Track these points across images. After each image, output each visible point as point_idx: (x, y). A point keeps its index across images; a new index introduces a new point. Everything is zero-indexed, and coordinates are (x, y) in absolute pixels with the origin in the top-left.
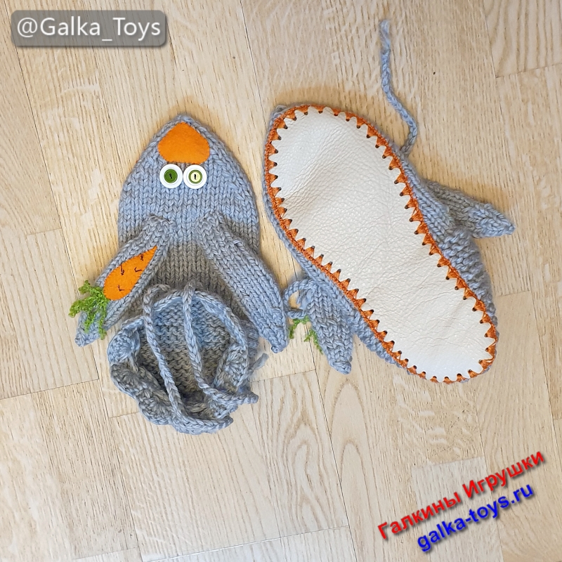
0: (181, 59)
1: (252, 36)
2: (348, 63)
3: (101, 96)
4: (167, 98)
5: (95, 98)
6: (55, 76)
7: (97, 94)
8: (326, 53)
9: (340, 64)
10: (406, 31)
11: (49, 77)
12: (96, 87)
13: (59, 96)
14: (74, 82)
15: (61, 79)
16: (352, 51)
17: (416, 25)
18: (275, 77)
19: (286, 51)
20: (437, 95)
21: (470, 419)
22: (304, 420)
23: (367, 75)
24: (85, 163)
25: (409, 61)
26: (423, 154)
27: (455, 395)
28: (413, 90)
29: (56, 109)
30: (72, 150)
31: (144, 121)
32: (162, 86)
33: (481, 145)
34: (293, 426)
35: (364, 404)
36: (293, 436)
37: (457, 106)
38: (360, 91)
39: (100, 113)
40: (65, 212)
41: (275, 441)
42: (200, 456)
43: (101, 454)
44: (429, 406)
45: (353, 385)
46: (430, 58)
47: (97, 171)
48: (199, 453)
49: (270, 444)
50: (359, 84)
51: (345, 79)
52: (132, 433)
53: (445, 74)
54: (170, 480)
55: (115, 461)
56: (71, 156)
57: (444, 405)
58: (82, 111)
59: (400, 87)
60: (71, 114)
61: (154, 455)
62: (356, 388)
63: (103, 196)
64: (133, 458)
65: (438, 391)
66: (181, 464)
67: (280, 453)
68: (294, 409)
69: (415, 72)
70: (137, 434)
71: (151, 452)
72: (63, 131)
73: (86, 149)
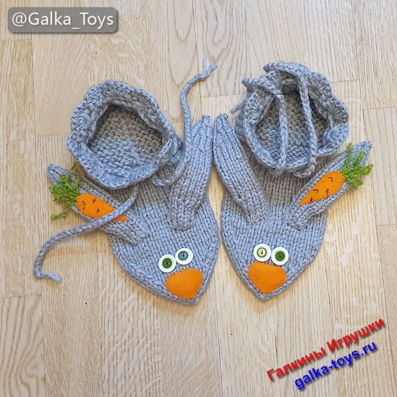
0: (270, 339)
1: (216, 349)
2: (148, 319)
3: (334, 319)
4: (285, 312)
5: (339, 319)
7: (337, 322)
8: (163, 329)
9: (154, 320)
10: (103, 338)
12: (336, 326)
16: (144, 327)
17: (95, 340)
18: (203, 315)
19: (192, 334)
20: (87, 288)
21: (92, 47)
23: (136, 309)
24: (352, 272)
25: (103, 316)
26: (102, 246)
27: (101, 66)
28: (103, 293)
29: (369, 314)
30: (361, 282)
31: (304, 296)
32: (288, 321)
34: (223, 58)
35: (168, 68)
36: (223, 50)
37: (72, 278)
38: (142, 298)
39: (336, 307)
40: (372, 237)
41: (238, 48)
42: (295, 43)
43: (368, 53)
44: (121, 60)
45: (175, 83)
46: (88, 314)
47: (344, 264)
48: (295, 45)
49: (241, 45)
50: (142, 303)
51: (152, 308)
52: (343, 66)
53: (78, 302)
54: (319, 28)
55: (359, 47)
56: (362, 278)
57: (109, 59)
58: (350, 310)
60: (358, 309)
61: (329, 49)
62: (173, 80)
63: (342, 245)
64: (345, 47)
65: (113, 70)
66: (309, 38)
67: (235, 39)
69: (100, 307)
70: (339, 64)
71: (331, 51)
72: (366, 298)
73: (350, 282)
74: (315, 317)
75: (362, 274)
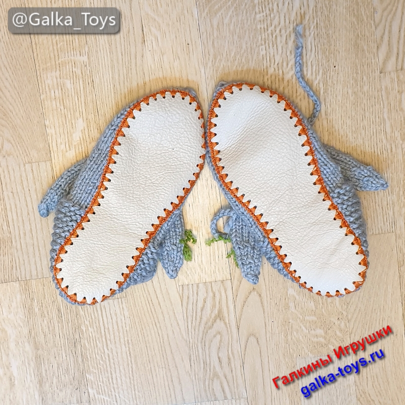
0: (149, 42)
1: (202, 29)
2: (272, 54)
3: (88, 66)
4: (136, 70)
5: (83, 66)
6: (55, 48)
7: (85, 63)
8: (256, 46)
9: (266, 54)
10: (316, 34)
11: (51, 48)
12: (85, 58)
13: (57, 63)
14: (69, 53)
15: (59, 50)
16: (275, 46)
17: (324, 31)
18: (217, 61)
19: (227, 42)
20: (335, 83)
21: (343, 325)
22: (220, 316)
23: (285, 64)
24: (72, 113)
25: (317, 56)
26: (322, 125)
27: (333, 306)
28: (318, 78)
29: (54, 73)
30: (63, 103)
31: (118, 86)
32: (133, 61)
33: (365, 122)
34: (211, 320)
35: (265, 308)
36: (210, 328)
37: (350, 91)
38: (279, 75)
39: (87, 77)
40: (55, 149)
41: (197, 330)
42: (140, 337)
43: (67, 330)
44: (313, 313)
45: (258, 293)
46: (332, 56)
47: (81, 120)
48: (140, 335)
49: (193, 333)
50: (278, 70)
51: (268, 66)
52: (91, 316)
53: (343, 68)
54: (117, 353)
55: (77, 337)
56: (62, 108)
57: (325, 313)
58: (73, 75)
59: (309, 74)
60: (65, 77)
61: (106, 334)
62: (260, 295)
63: (83, 139)
64: (91, 336)
65: (320, 302)
66: (126, 343)
67: (200, 339)
68: (213, 308)
69: (320, 64)
70: (95, 318)
71: (105, 331)
72: (58, 89)
73: (74, 103)
74: (107, 66)
75: (63, 112)
